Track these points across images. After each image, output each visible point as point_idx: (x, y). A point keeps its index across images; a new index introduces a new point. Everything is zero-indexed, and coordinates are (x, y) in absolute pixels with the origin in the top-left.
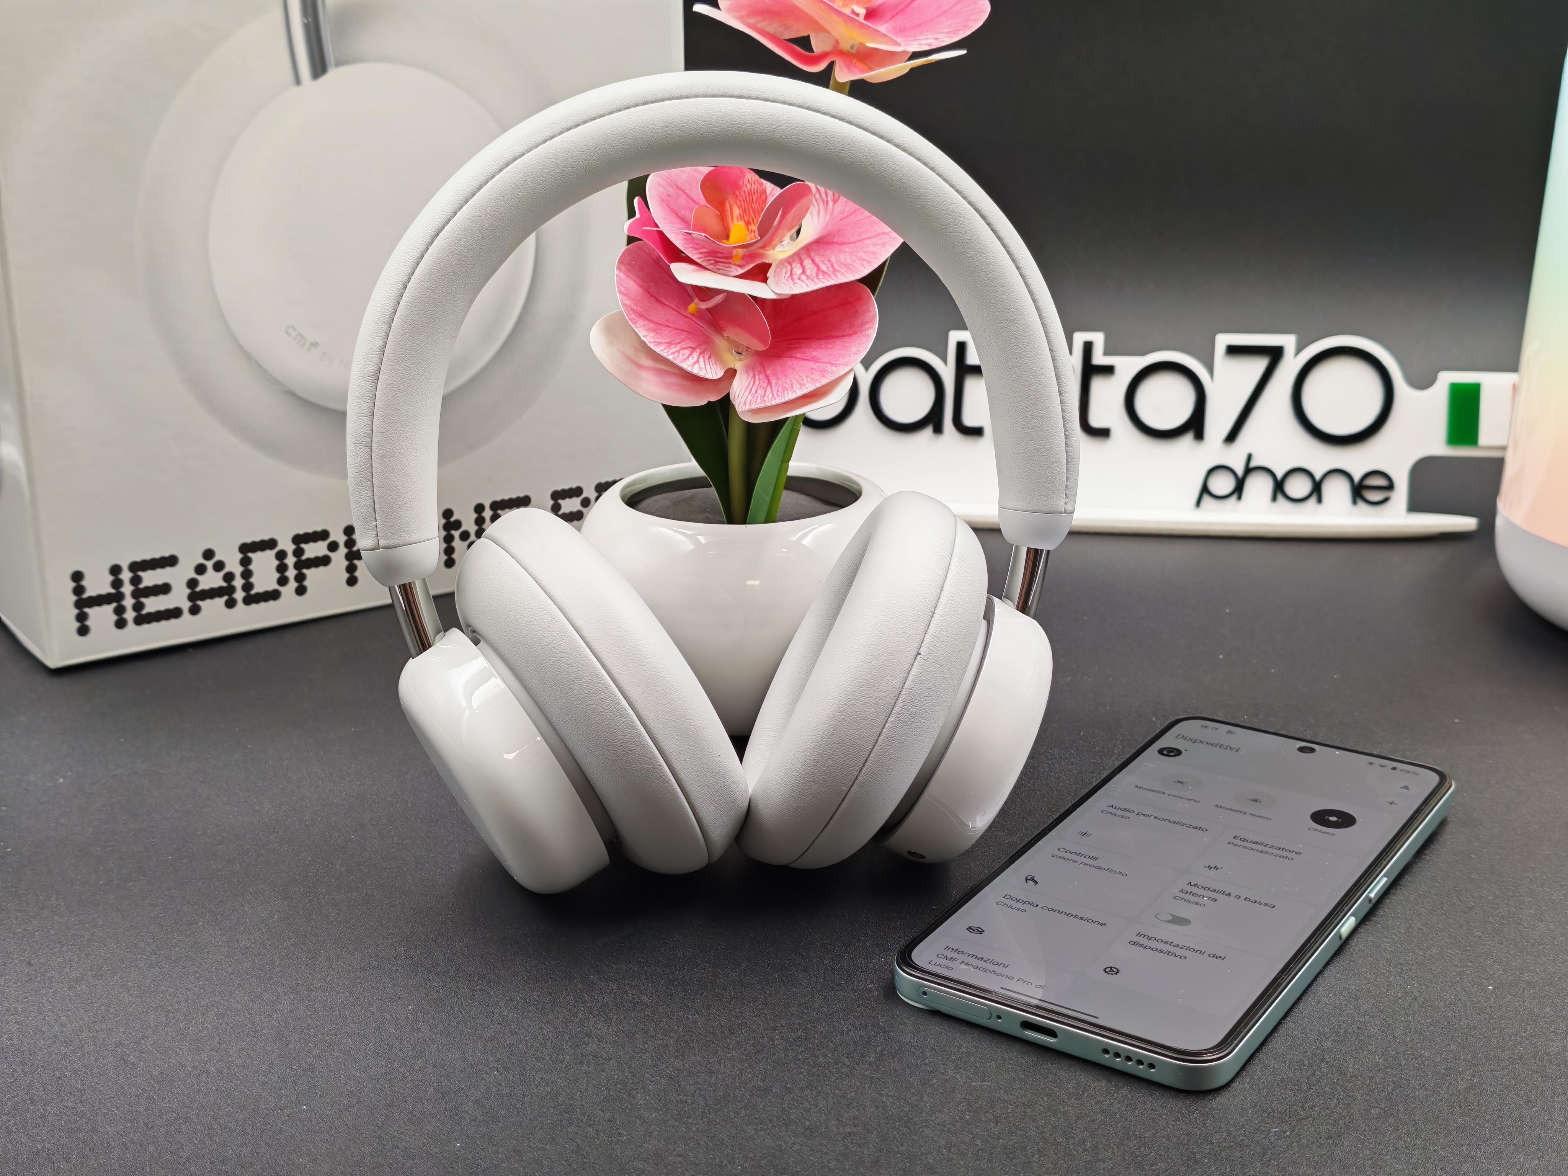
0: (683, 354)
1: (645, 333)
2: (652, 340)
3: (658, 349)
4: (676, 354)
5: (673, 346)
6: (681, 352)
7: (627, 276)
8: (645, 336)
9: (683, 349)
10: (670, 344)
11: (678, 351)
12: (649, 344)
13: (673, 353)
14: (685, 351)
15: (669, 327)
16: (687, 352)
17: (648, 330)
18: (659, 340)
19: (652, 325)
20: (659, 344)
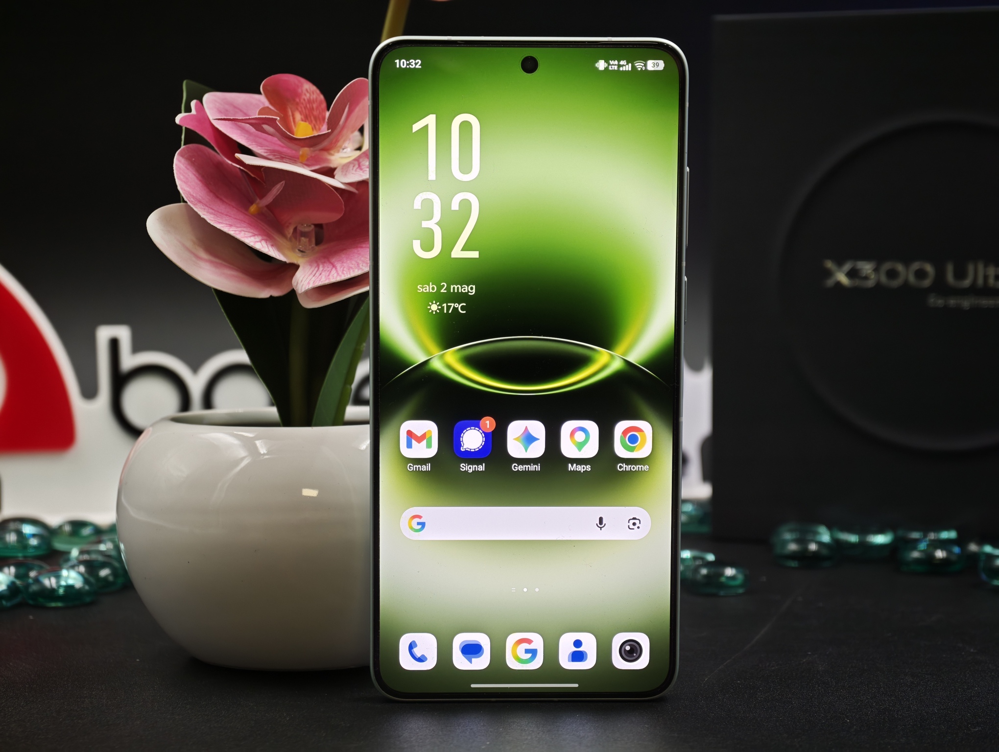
0: (245, 234)
1: (205, 213)
2: (212, 219)
3: (218, 226)
4: (237, 232)
5: (233, 227)
6: (243, 232)
7: (186, 167)
8: (204, 215)
9: (244, 231)
10: (231, 226)
11: (241, 231)
12: (209, 221)
13: (235, 231)
14: (246, 233)
15: (229, 216)
16: (251, 234)
17: (208, 212)
18: (220, 221)
19: (211, 211)
20: (219, 223)
